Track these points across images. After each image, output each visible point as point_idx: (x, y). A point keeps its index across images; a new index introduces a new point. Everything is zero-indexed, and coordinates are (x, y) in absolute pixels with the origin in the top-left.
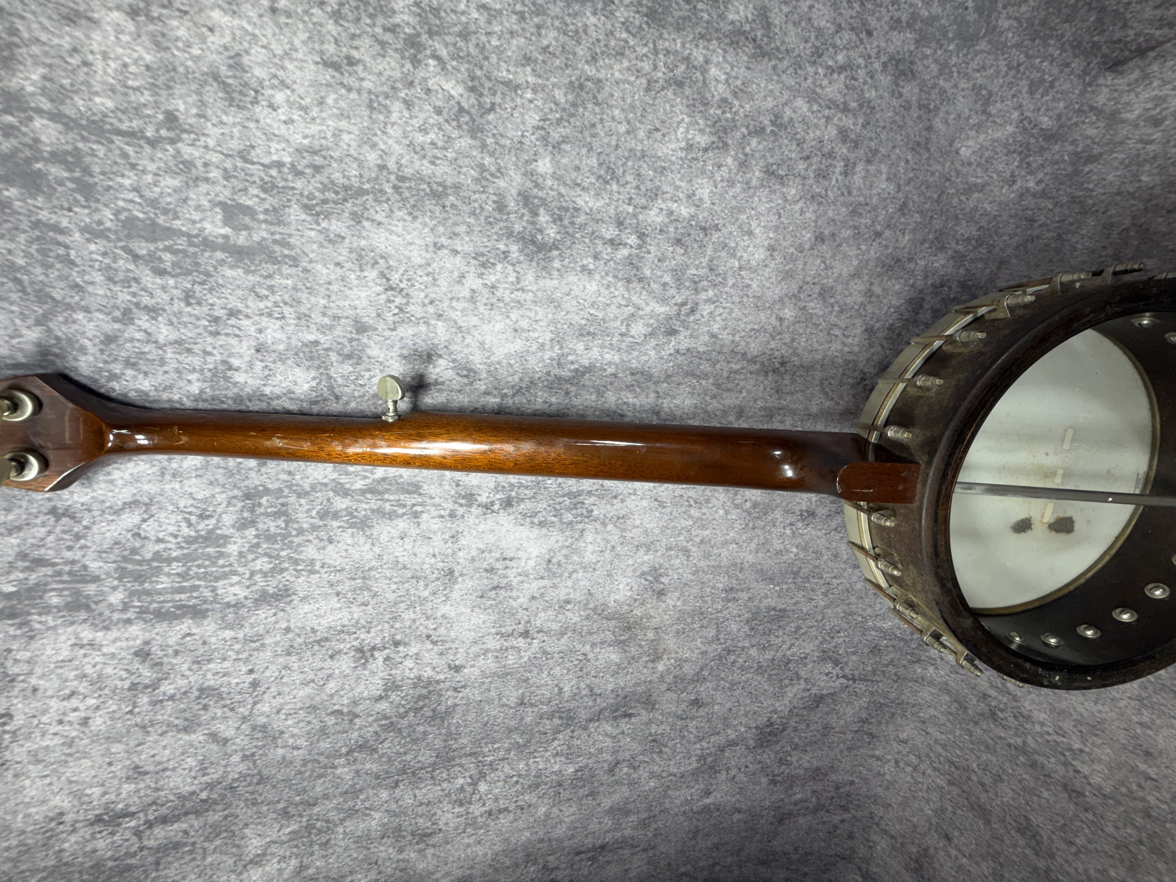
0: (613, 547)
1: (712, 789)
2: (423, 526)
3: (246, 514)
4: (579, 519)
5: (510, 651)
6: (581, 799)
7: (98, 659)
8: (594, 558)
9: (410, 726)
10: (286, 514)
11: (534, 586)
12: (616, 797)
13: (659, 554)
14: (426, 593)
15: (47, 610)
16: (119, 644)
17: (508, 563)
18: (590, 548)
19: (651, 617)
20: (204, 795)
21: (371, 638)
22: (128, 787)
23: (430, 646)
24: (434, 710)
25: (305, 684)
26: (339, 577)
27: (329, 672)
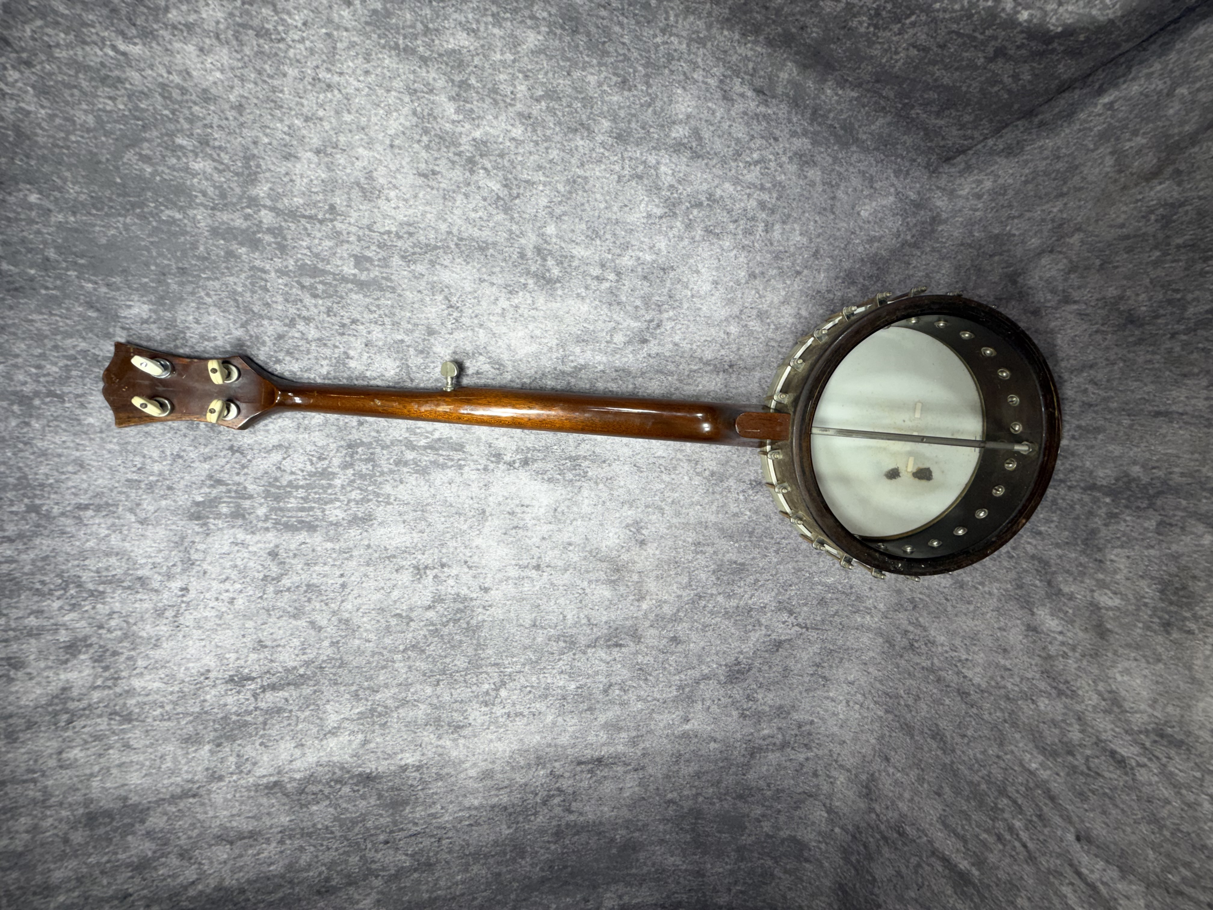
0: (604, 502)
1: (690, 716)
2: (465, 476)
3: (348, 459)
4: (577, 478)
5: (526, 580)
6: (581, 713)
7: (246, 555)
8: (589, 510)
9: (450, 634)
10: (373, 460)
11: (545, 529)
12: (610, 714)
13: (639, 510)
14: (465, 527)
15: (218, 516)
16: (259, 545)
17: (525, 508)
18: (586, 501)
19: (635, 562)
20: (302, 671)
21: (425, 559)
22: (253, 656)
23: (466, 570)
24: (468, 623)
25: (377, 590)
26: (406, 508)
27: (394, 582)
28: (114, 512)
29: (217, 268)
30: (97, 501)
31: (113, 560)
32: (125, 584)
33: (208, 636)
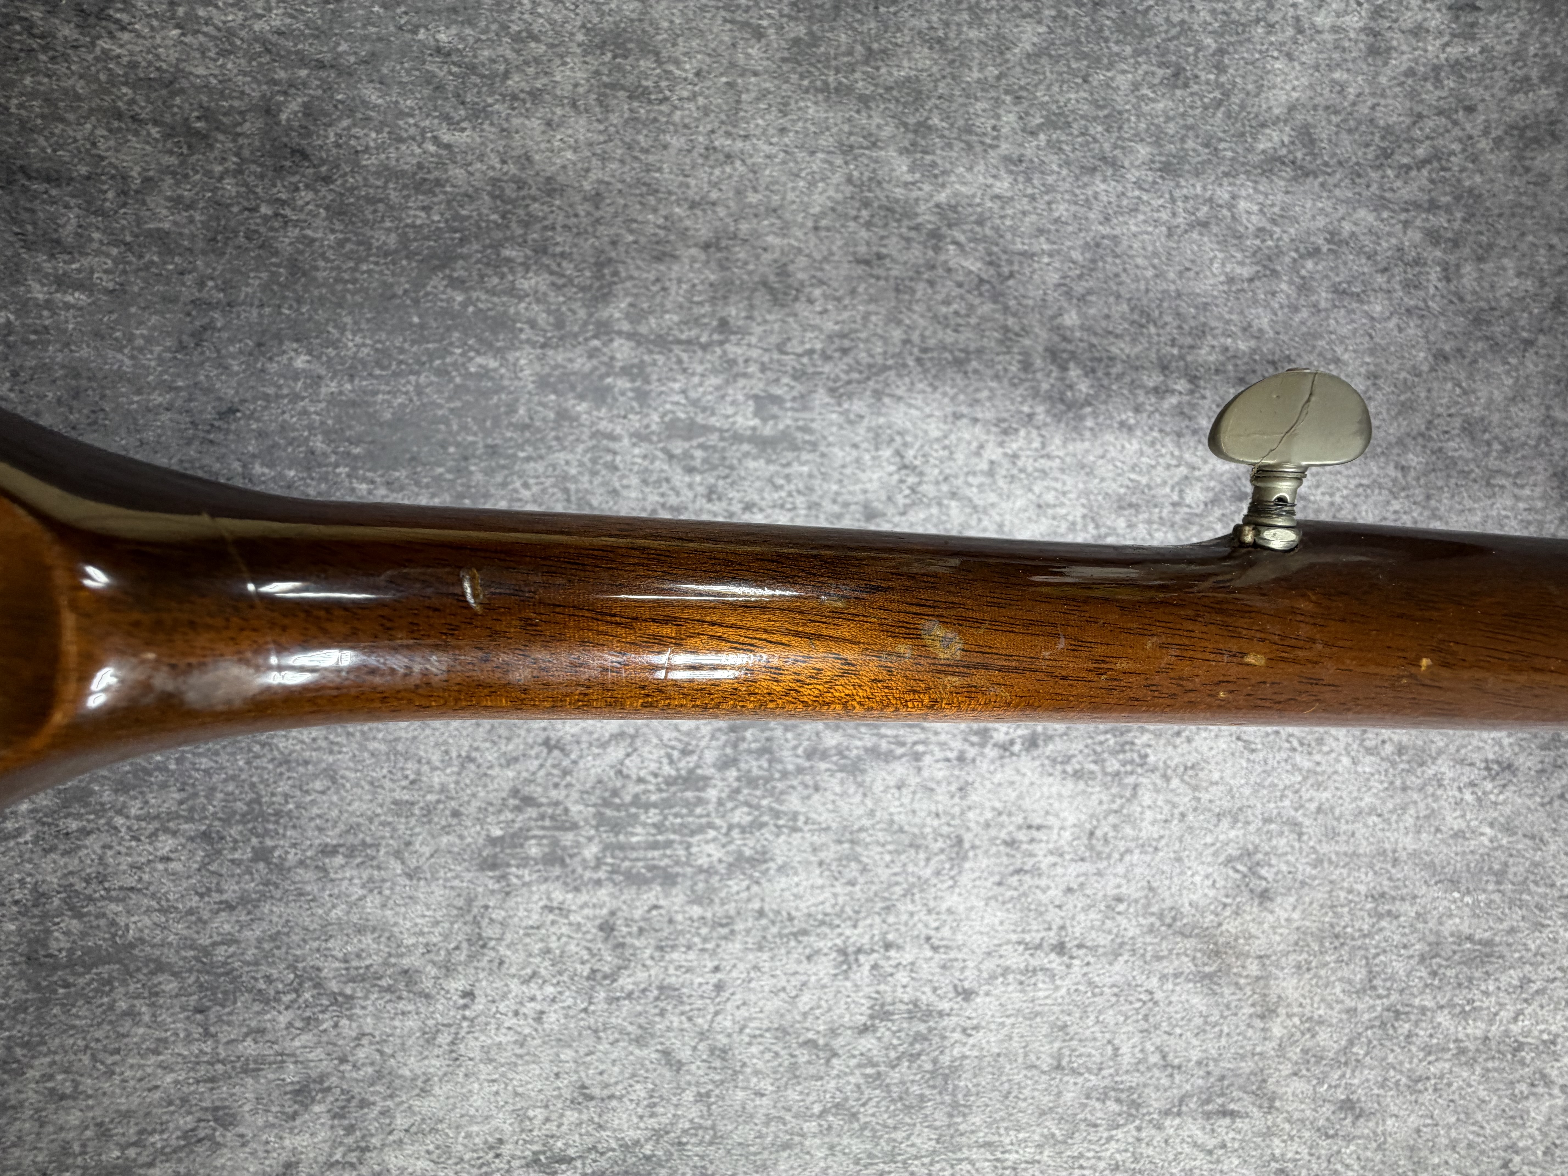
0: (1183, 815)
2: (926, 773)
4: (1129, 768)
5: (1040, 976)
7: (565, 930)
8: (1155, 831)
9: (903, 1083)
14: (927, 872)
15: (525, 861)
16: (586, 912)
17: (1034, 832)
18: (1149, 814)
19: (1251, 936)
20: (648, 1149)
21: (858, 936)
22: (572, 1116)
23: (929, 953)
24: (935, 1061)
25: (775, 993)
26: (824, 838)
27: (804, 978)
28: (373, 858)
29: (542, 440)
30: (350, 839)
31: (368, 940)
32: (384, 983)
33: (503, 1075)
